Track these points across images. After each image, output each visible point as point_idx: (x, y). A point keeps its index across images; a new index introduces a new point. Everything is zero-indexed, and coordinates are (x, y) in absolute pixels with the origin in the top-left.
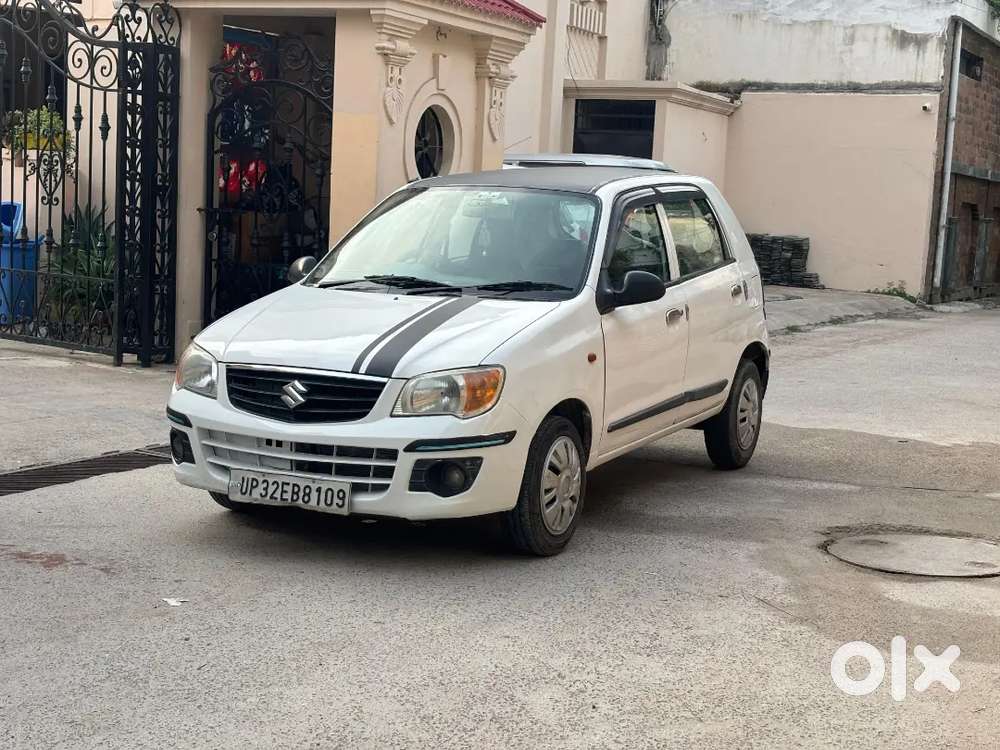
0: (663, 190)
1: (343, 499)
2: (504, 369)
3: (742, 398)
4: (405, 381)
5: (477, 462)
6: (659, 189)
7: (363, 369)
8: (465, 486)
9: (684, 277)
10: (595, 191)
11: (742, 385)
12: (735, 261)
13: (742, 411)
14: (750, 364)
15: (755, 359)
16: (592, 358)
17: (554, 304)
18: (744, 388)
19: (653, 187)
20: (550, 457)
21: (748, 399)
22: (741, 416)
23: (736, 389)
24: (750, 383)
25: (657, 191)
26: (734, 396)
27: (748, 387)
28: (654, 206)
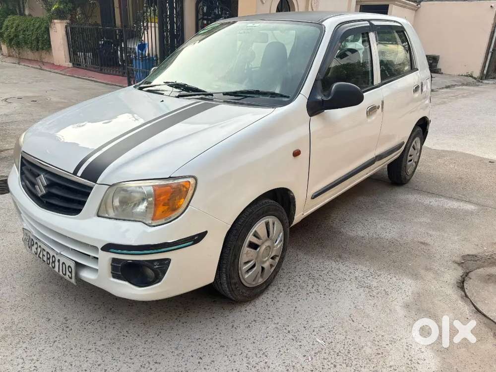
0: (376, 23)
1: (71, 272)
2: (196, 180)
3: (411, 148)
4: (108, 187)
5: (166, 263)
6: (373, 22)
7: (80, 173)
8: (157, 279)
9: (384, 82)
10: (323, 21)
11: (412, 142)
12: (418, 70)
13: (410, 156)
14: (419, 129)
15: (423, 126)
16: (297, 154)
17: (271, 110)
18: (414, 143)
19: (369, 21)
20: (250, 238)
21: (414, 149)
22: (409, 158)
23: (409, 145)
24: (417, 139)
25: (371, 24)
26: (407, 149)
27: (415, 142)
28: (367, 33)
